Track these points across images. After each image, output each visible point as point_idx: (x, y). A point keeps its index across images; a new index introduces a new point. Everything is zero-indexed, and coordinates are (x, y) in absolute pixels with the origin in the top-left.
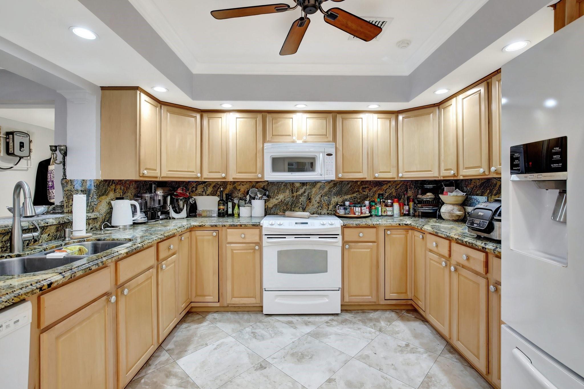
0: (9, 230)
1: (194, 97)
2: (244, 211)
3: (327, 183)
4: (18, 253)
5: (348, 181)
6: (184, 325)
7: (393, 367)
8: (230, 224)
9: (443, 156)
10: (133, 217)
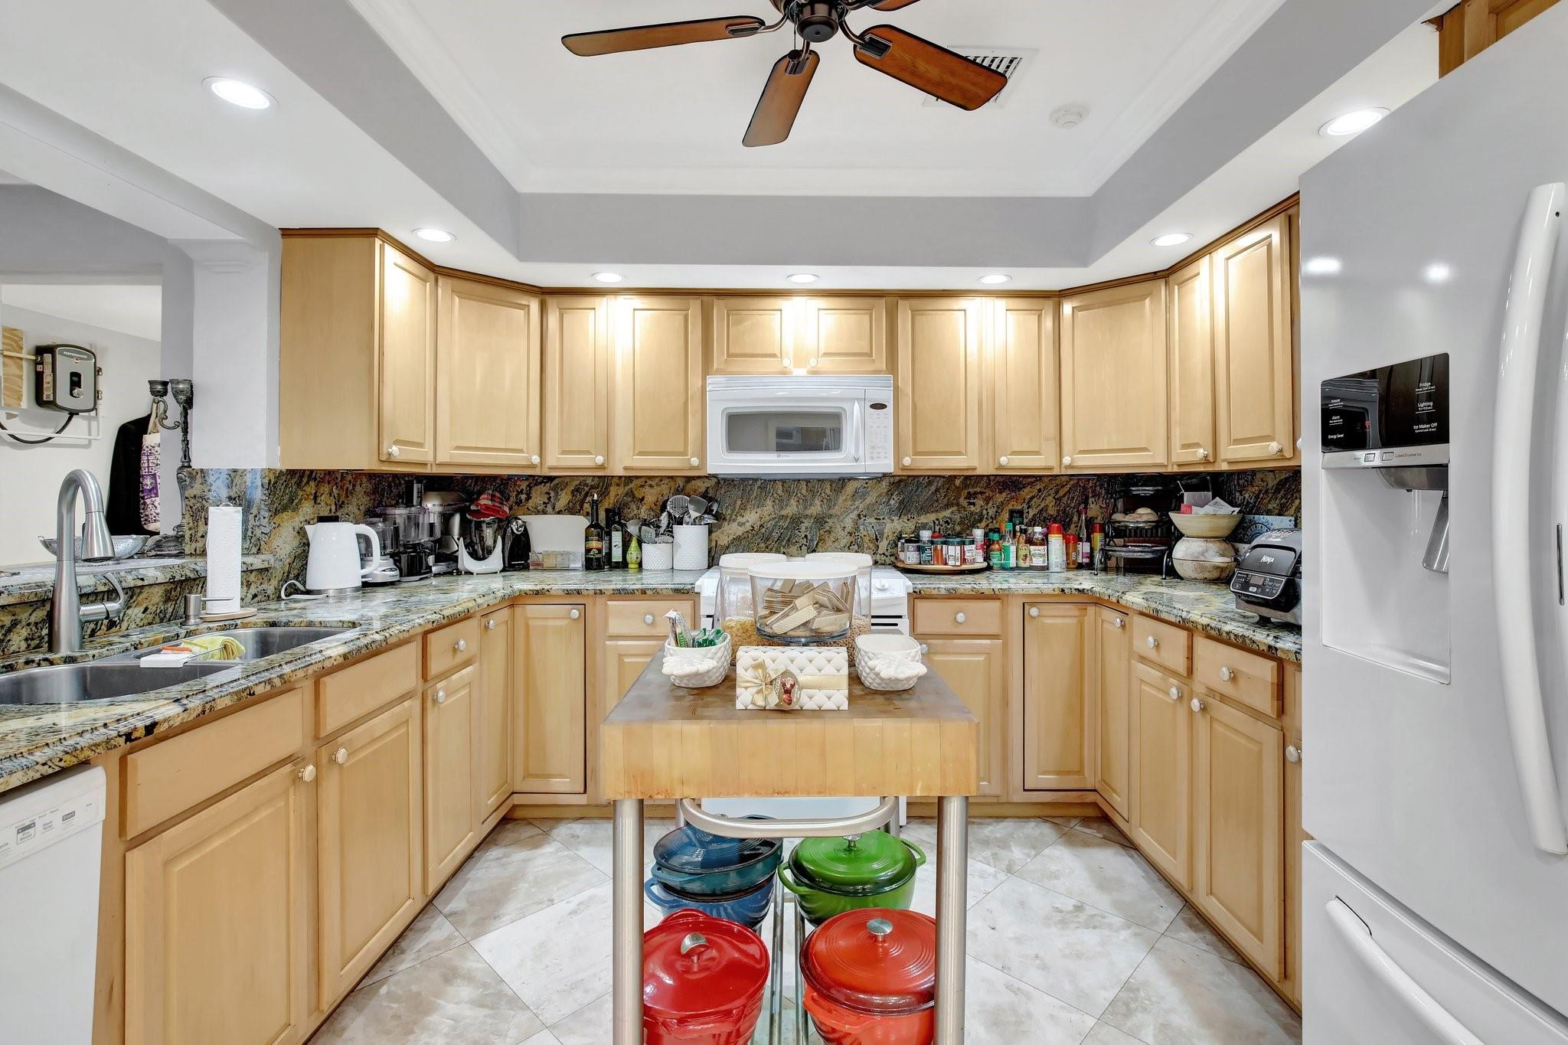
0: (47, 594)
1: (522, 255)
2: (654, 555)
3: (875, 481)
4: (69, 653)
5: (929, 477)
6: (494, 853)
7: (1038, 962)
8: (614, 587)
9: (1178, 409)
10: (362, 568)
